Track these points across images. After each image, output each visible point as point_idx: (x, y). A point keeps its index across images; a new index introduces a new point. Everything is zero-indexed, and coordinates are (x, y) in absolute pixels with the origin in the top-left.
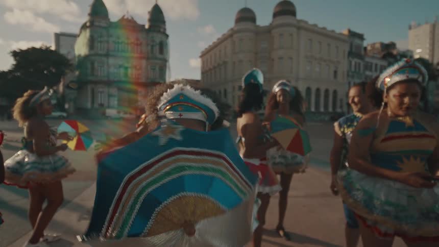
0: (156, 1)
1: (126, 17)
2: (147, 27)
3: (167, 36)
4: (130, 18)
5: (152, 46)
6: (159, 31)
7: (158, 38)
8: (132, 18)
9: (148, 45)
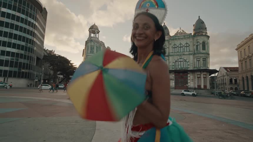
0: (199, 17)
1: (179, 32)
2: (193, 34)
3: (208, 37)
4: (182, 31)
5: (197, 46)
6: (202, 35)
7: (201, 39)
8: (183, 31)
9: (194, 45)
